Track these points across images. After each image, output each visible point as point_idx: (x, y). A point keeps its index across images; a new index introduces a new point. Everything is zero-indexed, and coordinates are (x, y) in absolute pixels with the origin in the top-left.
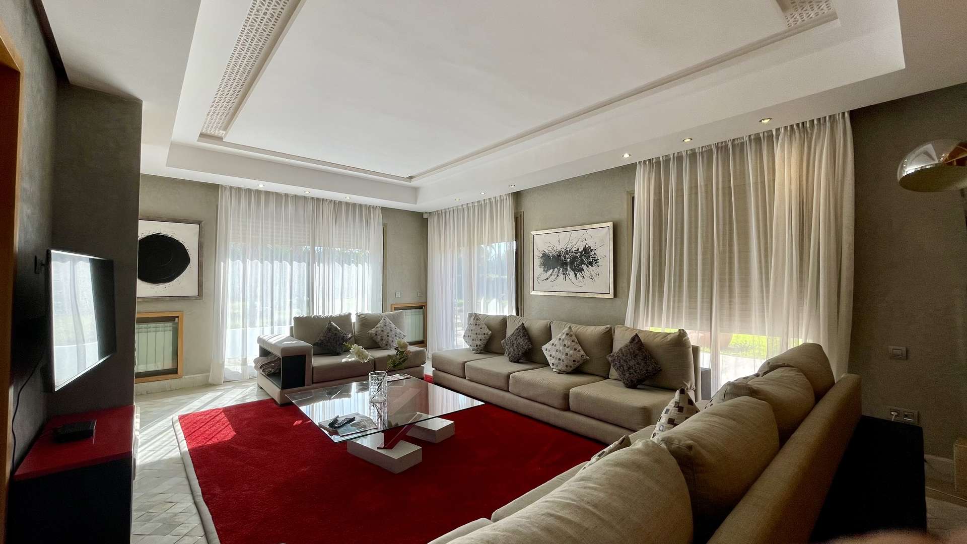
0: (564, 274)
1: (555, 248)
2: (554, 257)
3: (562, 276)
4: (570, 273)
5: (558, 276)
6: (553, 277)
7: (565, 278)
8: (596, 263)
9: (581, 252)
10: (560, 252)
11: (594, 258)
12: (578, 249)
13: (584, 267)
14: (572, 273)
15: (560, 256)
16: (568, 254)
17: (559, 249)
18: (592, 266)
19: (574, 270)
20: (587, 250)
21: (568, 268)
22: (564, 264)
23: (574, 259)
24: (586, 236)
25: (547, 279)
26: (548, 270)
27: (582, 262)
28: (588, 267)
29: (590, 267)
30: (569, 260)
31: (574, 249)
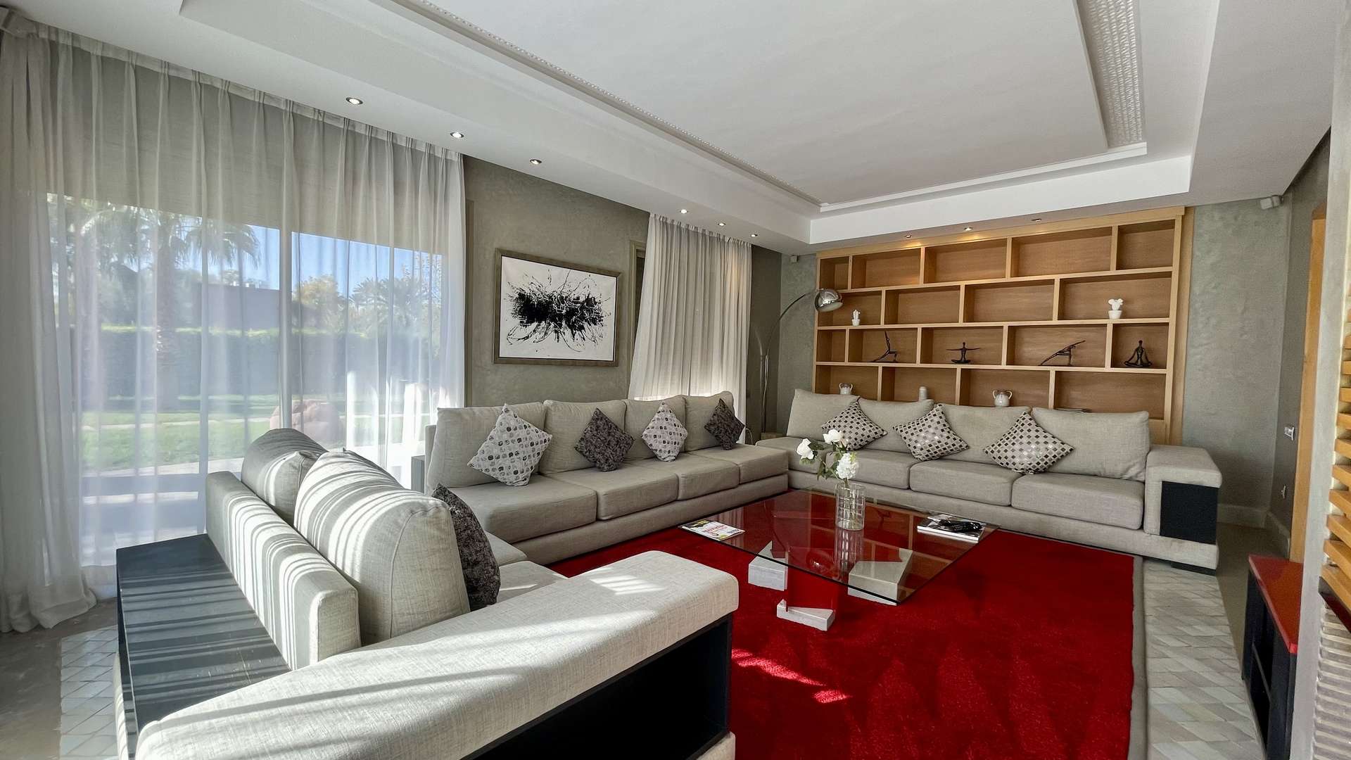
0: (556, 332)
1: (542, 289)
2: (540, 303)
3: (552, 335)
4: (565, 331)
5: (546, 334)
6: (538, 336)
7: (558, 338)
8: (600, 321)
9: (583, 303)
10: (550, 297)
11: (598, 313)
12: (578, 298)
13: (586, 325)
14: (568, 332)
15: (551, 303)
16: (563, 303)
17: (549, 292)
18: (595, 324)
19: (572, 327)
20: (590, 302)
21: (564, 323)
22: (556, 318)
23: (571, 312)
24: (589, 281)
25: (528, 337)
26: (530, 321)
27: (582, 318)
28: (590, 325)
29: (593, 325)
30: (564, 311)
31: (573, 297)
